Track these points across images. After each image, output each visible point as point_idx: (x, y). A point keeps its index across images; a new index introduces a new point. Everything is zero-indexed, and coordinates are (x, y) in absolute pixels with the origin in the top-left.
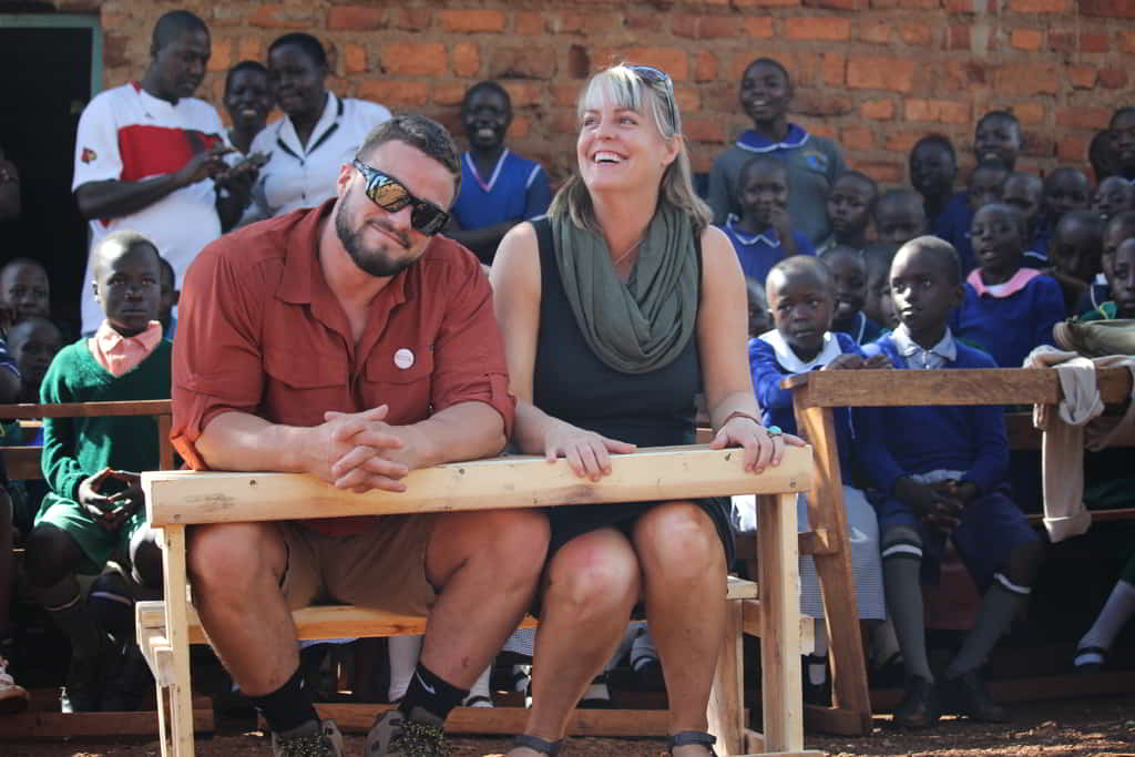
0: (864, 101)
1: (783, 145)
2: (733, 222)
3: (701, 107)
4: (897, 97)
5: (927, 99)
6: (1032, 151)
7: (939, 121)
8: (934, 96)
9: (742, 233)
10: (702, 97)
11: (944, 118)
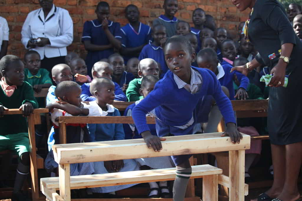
0: (188, 6)
1: (172, 21)
2: (151, 43)
3: (142, 7)
4: (196, 5)
5: (204, 5)
6: (233, 20)
7: (208, 11)
8: (207, 5)
9: (154, 46)
10: (143, 4)
11: (209, 11)
